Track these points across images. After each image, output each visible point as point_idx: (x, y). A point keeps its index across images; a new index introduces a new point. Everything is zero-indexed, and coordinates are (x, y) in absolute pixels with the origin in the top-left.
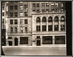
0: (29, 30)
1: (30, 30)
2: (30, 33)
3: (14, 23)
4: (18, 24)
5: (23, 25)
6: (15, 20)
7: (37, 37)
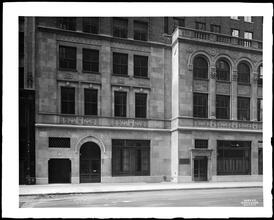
0: (155, 108)
1: (160, 109)
2: (161, 124)
3: (79, 64)
4: (102, 71)
5: (127, 82)
6: (84, 49)
7: (196, 141)
